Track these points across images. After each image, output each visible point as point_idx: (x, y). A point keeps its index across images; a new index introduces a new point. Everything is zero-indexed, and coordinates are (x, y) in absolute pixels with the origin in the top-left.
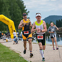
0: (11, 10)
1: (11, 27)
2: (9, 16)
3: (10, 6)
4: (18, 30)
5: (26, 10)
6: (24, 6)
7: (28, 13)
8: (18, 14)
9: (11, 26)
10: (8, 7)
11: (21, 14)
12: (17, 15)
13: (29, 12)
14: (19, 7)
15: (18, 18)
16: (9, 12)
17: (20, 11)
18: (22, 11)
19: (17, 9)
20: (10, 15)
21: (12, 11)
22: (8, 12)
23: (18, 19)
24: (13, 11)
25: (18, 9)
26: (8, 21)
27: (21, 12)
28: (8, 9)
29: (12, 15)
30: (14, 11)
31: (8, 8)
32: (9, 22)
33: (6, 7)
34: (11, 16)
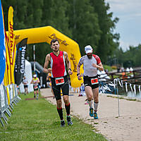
0: (71, 15)
3: (69, 5)
5: (111, 15)
6: (106, 5)
7: (115, 23)
8: (89, 24)
10: (64, 6)
11: (97, 25)
12: (87, 27)
13: (117, 19)
14: (92, 6)
15: (90, 35)
16: (68, 18)
17: (95, 16)
18: (99, 18)
19: (88, 12)
20: (69, 28)
21: (75, 16)
22: (64, 19)
23: (89, 38)
24: (78, 16)
25: (91, 12)
26: (64, 43)
27: (96, 19)
28: (64, 12)
29: (75, 27)
30: (80, 17)
31: (65, 8)
32: (66, 45)
33: (59, 7)
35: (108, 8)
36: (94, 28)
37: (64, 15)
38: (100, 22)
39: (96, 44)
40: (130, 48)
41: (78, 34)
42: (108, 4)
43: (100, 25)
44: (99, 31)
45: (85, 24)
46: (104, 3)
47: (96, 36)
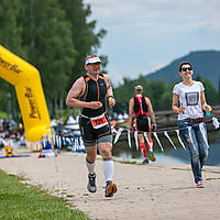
0: (27, 25)
1: (27, 95)
2: (20, 46)
3: (24, 8)
4: (57, 111)
5: (93, 24)
6: (85, 8)
7: (100, 39)
8: (56, 39)
9: (29, 89)
10: (14, 8)
11: (70, 40)
12: (53, 44)
13: (103, 32)
14: (62, 9)
15: (57, 57)
16: (21, 29)
17: (66, 26)
18: (73, 29)
19: (55, 20)
20: (23, 45)
21: (33, 25)
22: (15, 31)
23: (56, 63)
25: (59, 19)
26: (15, 69)
27: (69, 31)
28: (14, 18)
29: (33, 44)
30: (41, 28)
31: (17, 12)
32: (18, 72)
33: (6, 9)
34: (26, 47)
35: (88, 12)
36: (64, 46)
37: (15, 24)
38: (75, 37)
39: (67, 74)
40: (125, 80)
41: (38, 56)
42: (89, 7)
43: (74, 41)
44: (74, 51)
45: (50, 40)
46: (82, 5)
47: (68, 59)
